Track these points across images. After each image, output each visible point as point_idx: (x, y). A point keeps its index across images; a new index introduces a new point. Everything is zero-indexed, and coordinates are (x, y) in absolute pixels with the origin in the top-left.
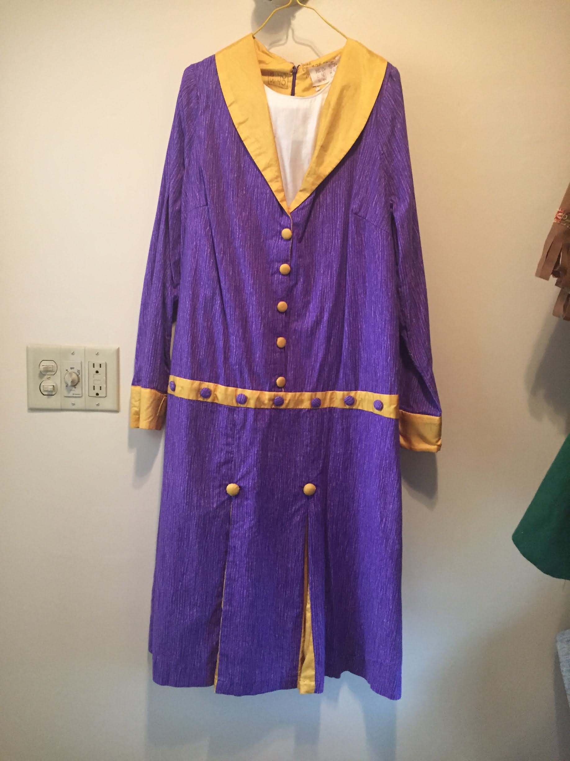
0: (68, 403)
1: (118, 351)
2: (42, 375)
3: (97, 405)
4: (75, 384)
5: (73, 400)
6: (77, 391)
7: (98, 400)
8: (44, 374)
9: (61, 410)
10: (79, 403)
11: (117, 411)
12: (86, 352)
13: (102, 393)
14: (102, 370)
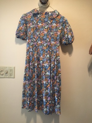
0: (6, 77)
1: (15, 67)
2: (1, 72)
4: (7, 73)
5: (6, 76)
6: (7, 74)
7: (11, 76)
8: (2, 71)
9: (4, 78)
10: (7, 76)
11: (14, 78)
12: (9, 67)
13: (12, 75)
14: (12, 71)
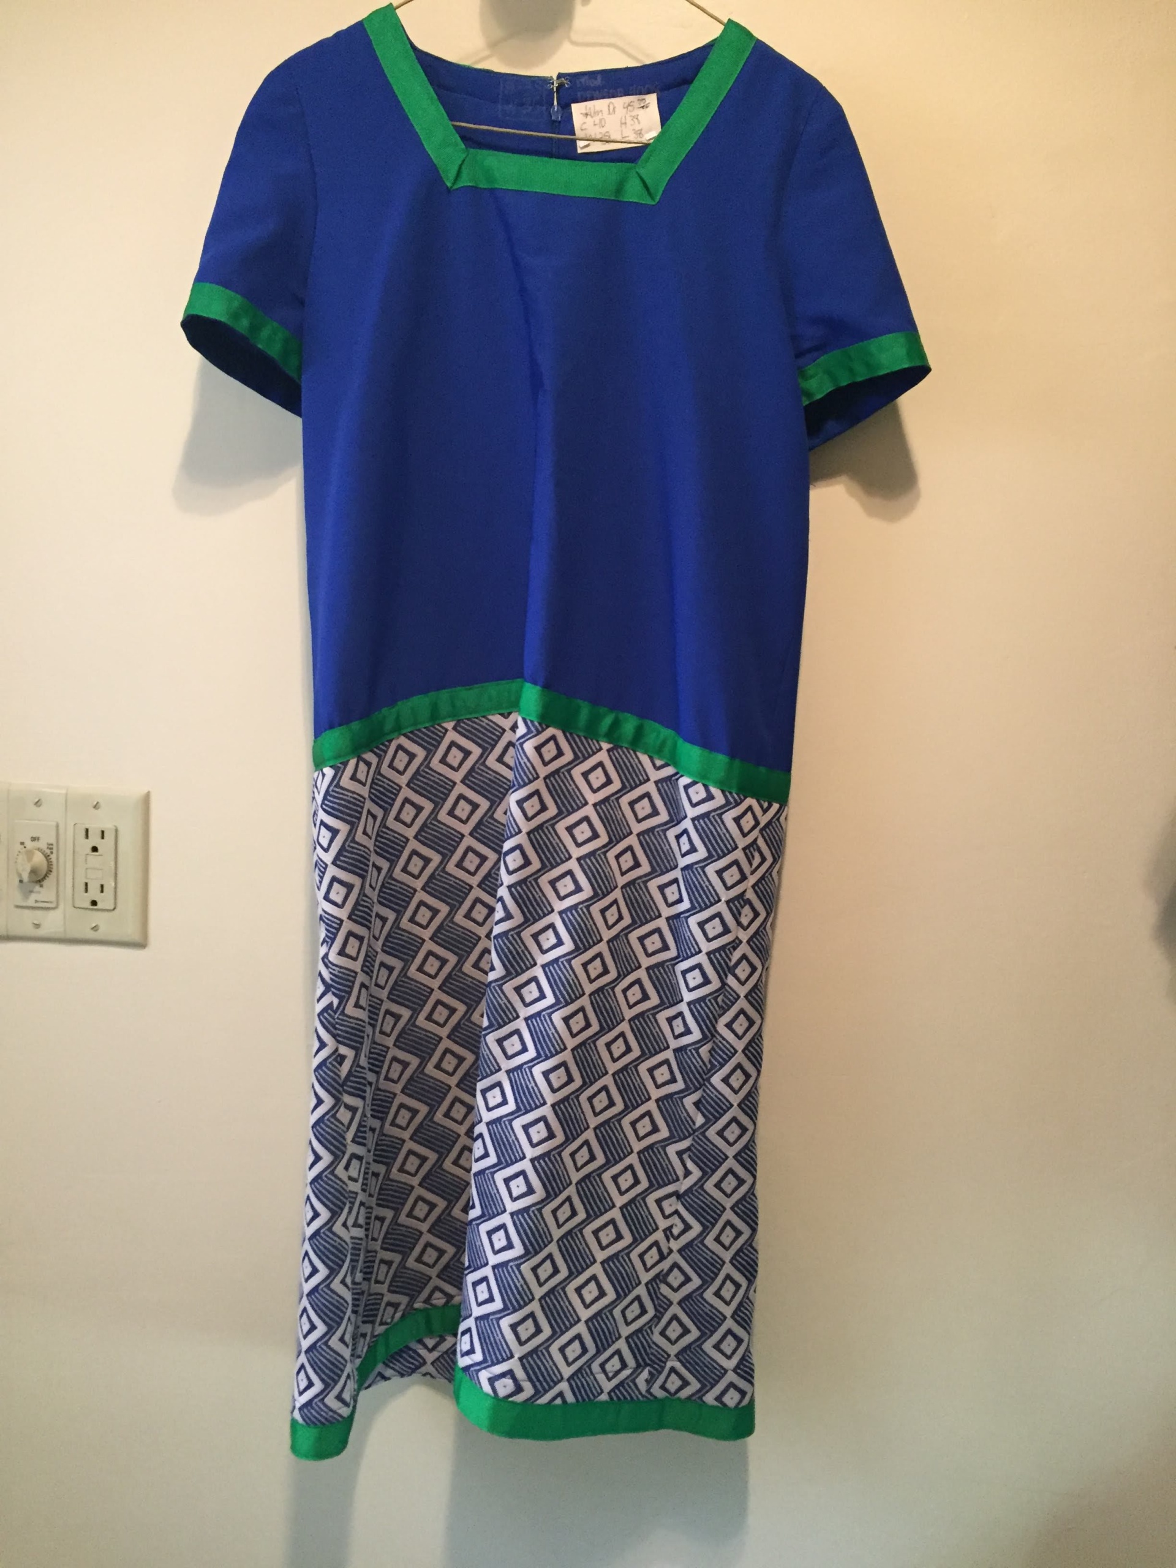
0: (24, 922)
1: (146, 799)
3: (93, 928)
4: (39, 877)
5: (37, 916)
6: (44, 893)
7: (97, 918)
9: (8, 938)
10: (52, 922)
11: (141, 945)
12: (69, 802)
13: (105, 901)
14: (106, 846)
